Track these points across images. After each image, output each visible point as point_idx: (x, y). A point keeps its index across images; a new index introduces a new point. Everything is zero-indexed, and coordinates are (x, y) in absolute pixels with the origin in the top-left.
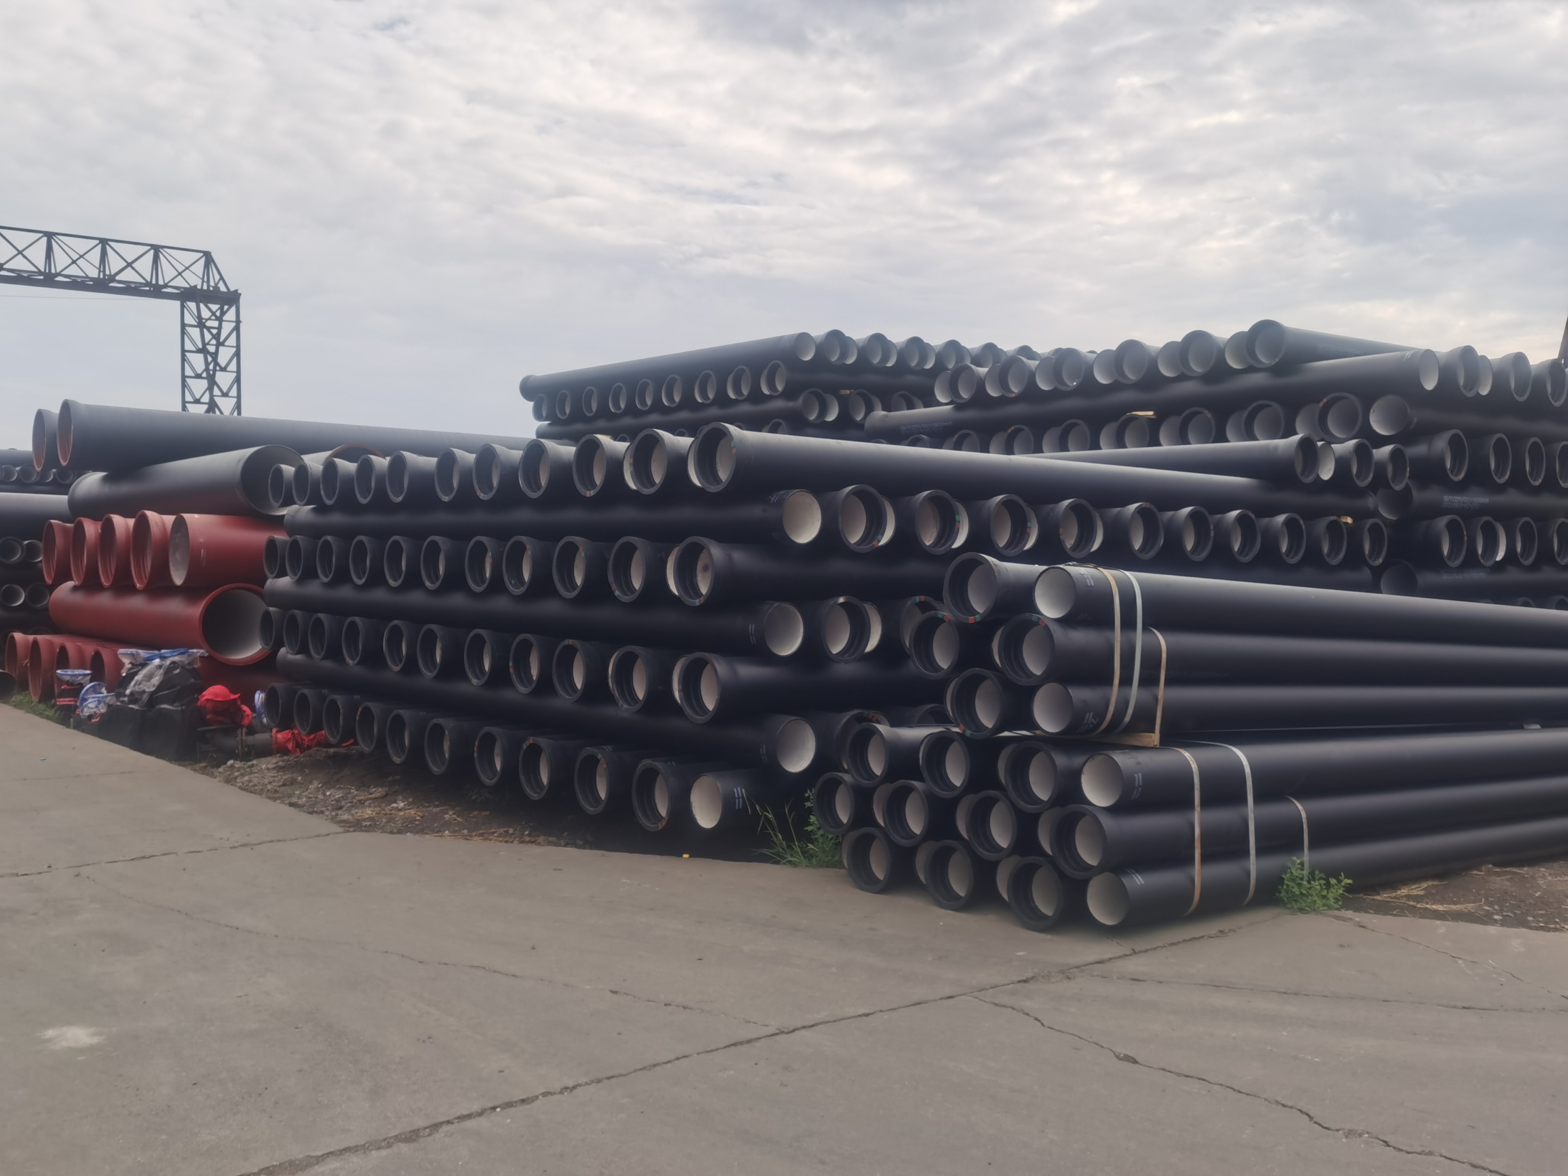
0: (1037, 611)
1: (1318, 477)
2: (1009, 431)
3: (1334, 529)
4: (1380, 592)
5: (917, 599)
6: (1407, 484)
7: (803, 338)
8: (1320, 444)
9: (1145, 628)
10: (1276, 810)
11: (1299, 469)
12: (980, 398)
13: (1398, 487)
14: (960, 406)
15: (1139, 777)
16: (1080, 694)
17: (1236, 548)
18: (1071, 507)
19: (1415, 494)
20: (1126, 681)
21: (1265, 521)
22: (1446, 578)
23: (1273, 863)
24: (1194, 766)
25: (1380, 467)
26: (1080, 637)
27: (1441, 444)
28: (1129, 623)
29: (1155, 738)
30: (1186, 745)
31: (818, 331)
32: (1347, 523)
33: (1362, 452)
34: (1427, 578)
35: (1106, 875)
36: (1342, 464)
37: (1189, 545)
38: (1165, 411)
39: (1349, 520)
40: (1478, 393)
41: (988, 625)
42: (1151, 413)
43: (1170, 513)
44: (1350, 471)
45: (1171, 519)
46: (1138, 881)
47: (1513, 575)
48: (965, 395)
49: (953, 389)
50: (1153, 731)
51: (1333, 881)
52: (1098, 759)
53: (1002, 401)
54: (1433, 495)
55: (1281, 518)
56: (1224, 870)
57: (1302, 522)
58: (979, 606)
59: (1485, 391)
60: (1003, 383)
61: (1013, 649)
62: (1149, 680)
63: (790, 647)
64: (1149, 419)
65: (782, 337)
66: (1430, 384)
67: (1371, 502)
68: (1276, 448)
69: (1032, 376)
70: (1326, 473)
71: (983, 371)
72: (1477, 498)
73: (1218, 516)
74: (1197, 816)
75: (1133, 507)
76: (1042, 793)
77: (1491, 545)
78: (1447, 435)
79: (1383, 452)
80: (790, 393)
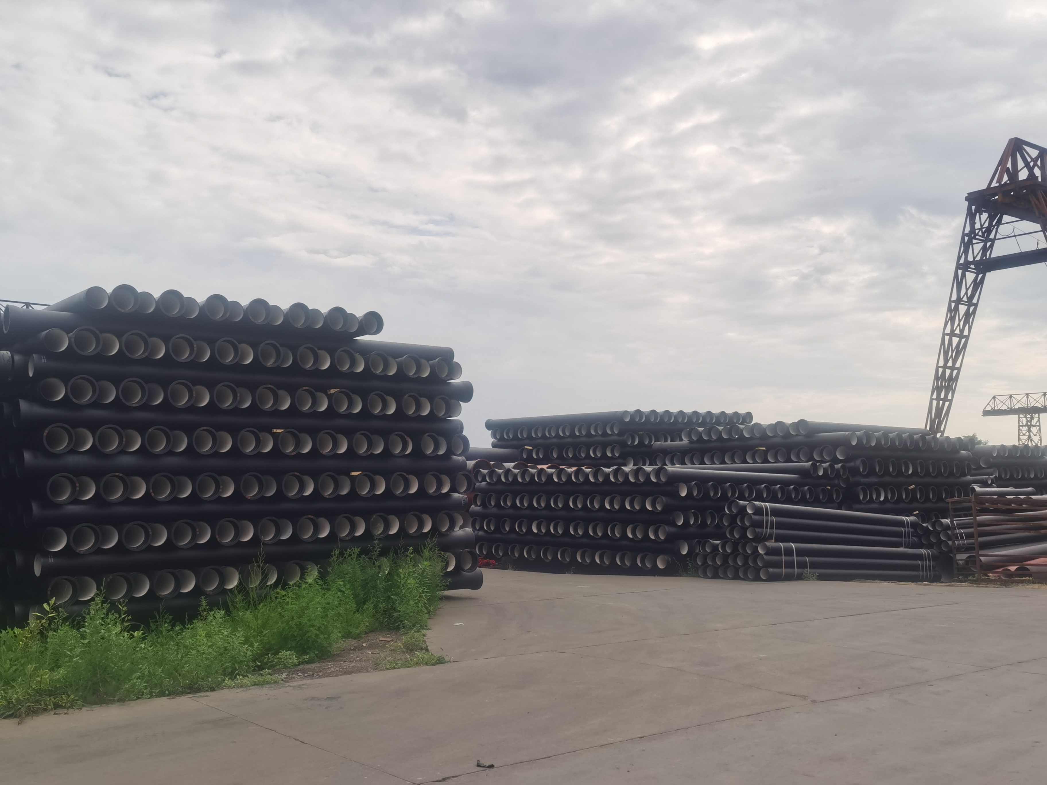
0: (747, 511)
1: (818, 475)
2: (712, 453)
3: (824, 491)
4: (842, 510)
5: (710, 511)
6: (848, 475)
7: (626, 412)
8: (818, 464)
9: (771, 516)
10: (801, 559)
11: (812, 472)
12: (700, 440)
13: (844, 477)
14: (691, 442)
15: (770, 548)
16: (758, 530)
17: (793, 497)
18: (747, 486)
19: (851, 479)
20: (767, 528)
21: (802, 488)
22: (863, 506)
23: (800, 570)
24: (782, 546)
25: (838, 470)
26: (756, 517)
27: (858, 462)
28: (767, 515)
29: (773, 540)
30: (781, 542)
31: (631, 408)
32: (828, 489)
33: (831, 466)
34: (858, 506)
35: (764, 569)
36: (825, 470)
37: (779, 496)
38: (770, 448)
39: (829, 488)
40: (871, 445)
41: (736, 515)
42: (765, 448)
43: (773, 487)
44: (828, 472)
45: (774, 489)
46: (771, 570)
47: (888, 505)
48: (695, 438)
49: (689, 436)
50: (773, 539)
51: (814, 574)
52: (761, 544)
53: (709, 441)
54: (857, 479)
55: (806, 488)
56: (789, 570)
57: (813, 489)
58: (734, 511)
59: (873, 444)
60: (709, 434)
61: (742, 521)
62: (772, 528)
63: (680, 523)
64: (763, 450)
65: (617, 411)
66: (854, 443)
67: (836, 482)
68: (805, 466)
69: (721, 432)
70: (821, 473)
71: (701, 429)
72: (873, 479)
73: (787, 487)
74: (783, 558)
75: (763, 485)
76: (749, 552)
77: (878, 496)
78: (860, 459)
79: (838, 466)
80: (620, 434)
